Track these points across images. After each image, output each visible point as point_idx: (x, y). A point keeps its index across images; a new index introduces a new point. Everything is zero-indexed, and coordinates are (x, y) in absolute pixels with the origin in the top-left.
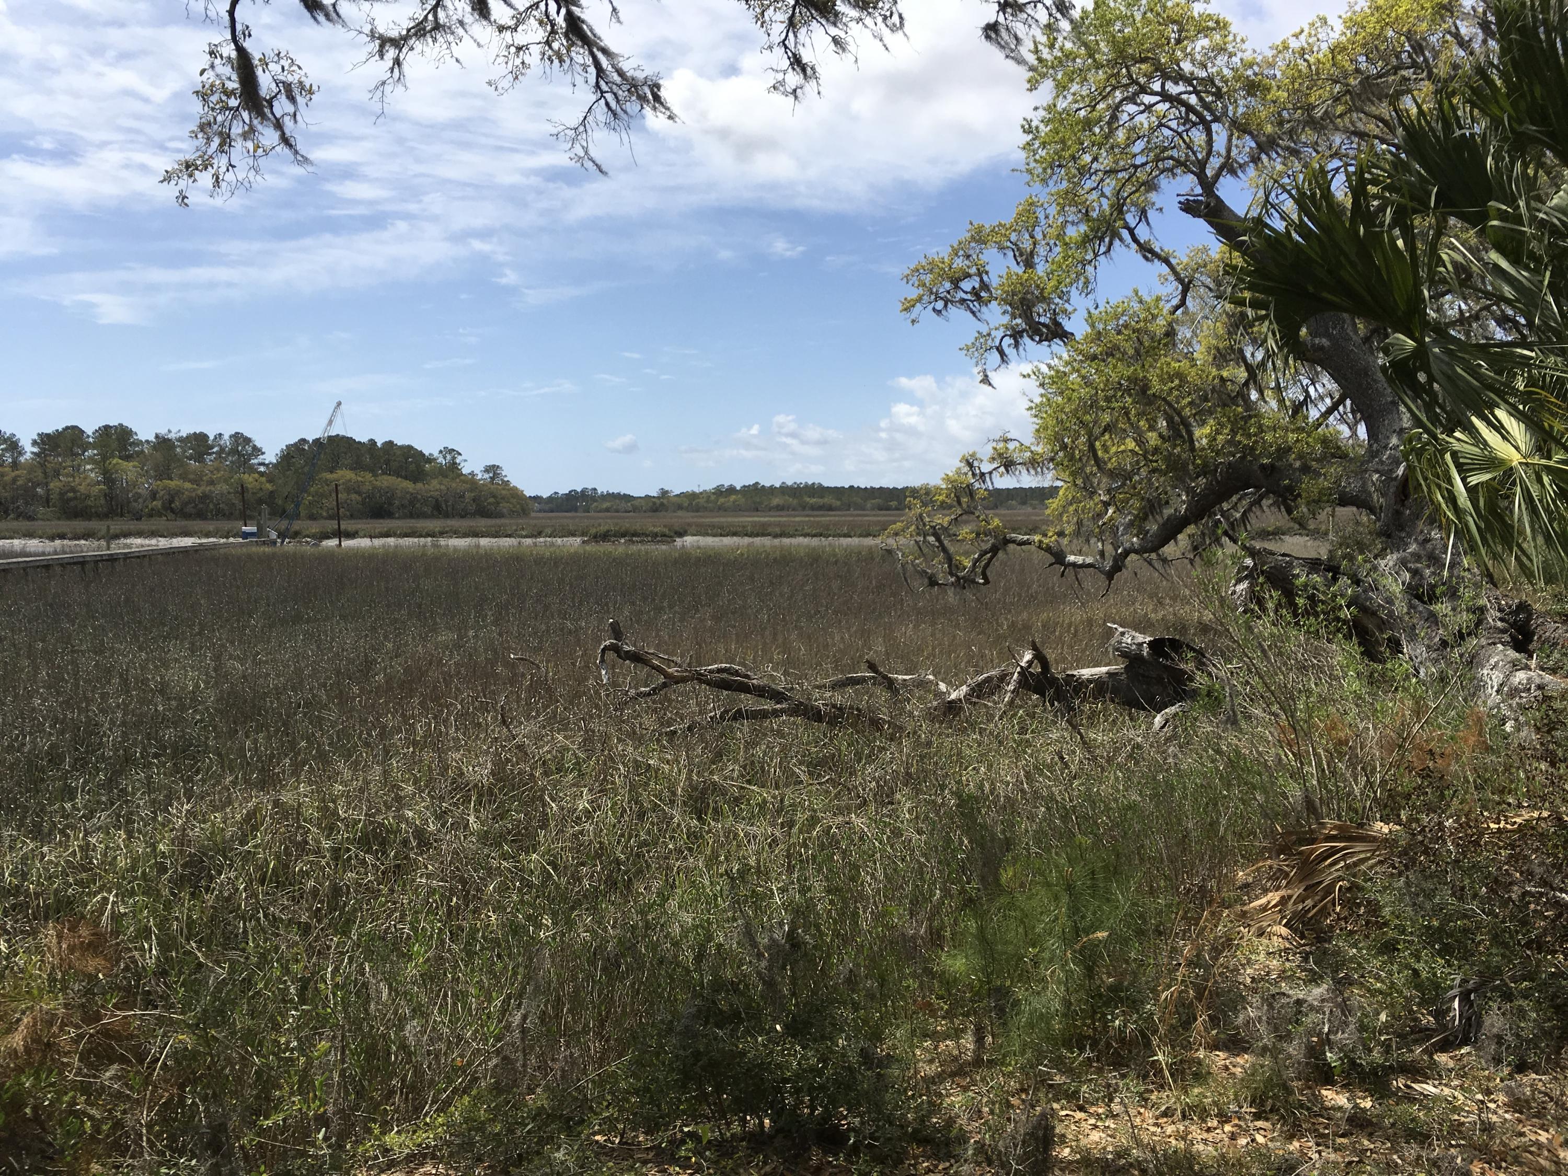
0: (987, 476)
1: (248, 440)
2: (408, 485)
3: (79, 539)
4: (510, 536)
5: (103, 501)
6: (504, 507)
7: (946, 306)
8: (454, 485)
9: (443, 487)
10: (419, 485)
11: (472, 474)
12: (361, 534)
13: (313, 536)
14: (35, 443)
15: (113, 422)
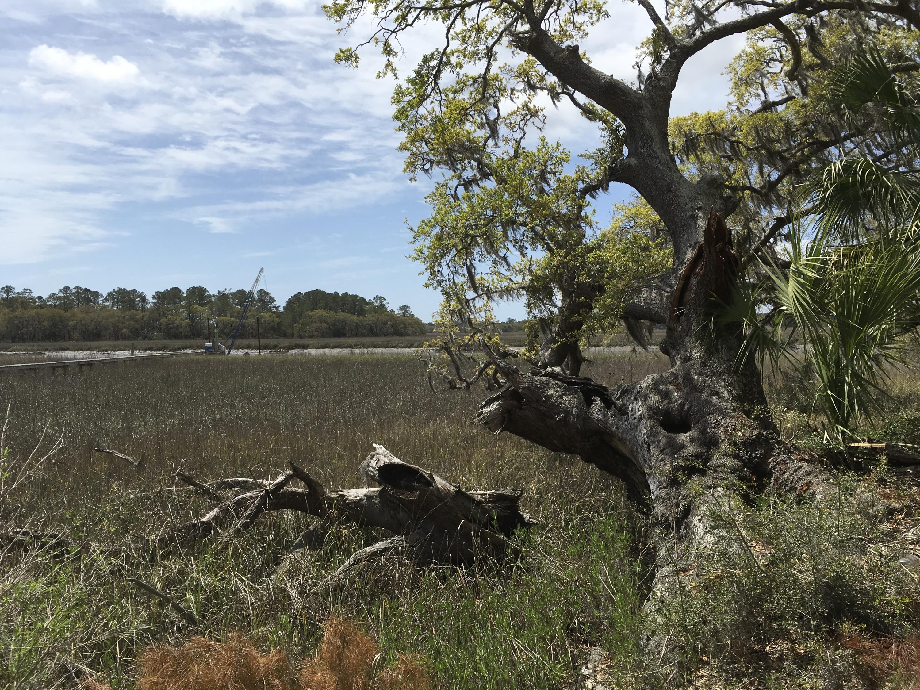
0: (471, 302)
1: (267, 294)
2: (355, 318)
3: (160, 350)
4: (394, 347)
5: (188, 329)
6: (410, 330)
7: (431, 166)
8: (380, 318)
9: (374, 319)
10: (361, 318)
11: (392, 311)
12: (311, 346)
13: (284, 348)
14: (154, 297)
15: (197, 285)
